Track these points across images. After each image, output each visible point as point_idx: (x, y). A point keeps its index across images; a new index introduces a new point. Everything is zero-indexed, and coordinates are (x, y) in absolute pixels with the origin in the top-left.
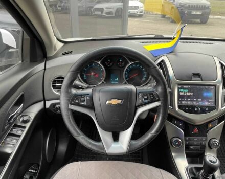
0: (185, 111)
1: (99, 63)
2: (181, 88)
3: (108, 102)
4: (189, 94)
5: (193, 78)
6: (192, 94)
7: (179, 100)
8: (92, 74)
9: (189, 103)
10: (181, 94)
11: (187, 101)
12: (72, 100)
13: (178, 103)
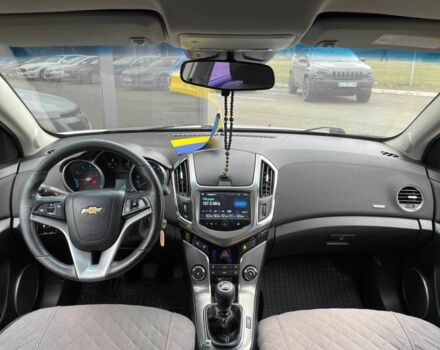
0: (209, 227)
1: (92, 163)
2: (205, 196)
3: (84, 211)
4: (215, 204)
5: (221, 183)
6: (219, 204)
7: (201, 213)
8: (88, 179)
9: (215, 216)
10: (205, 204)
11: (212, 213)
12: (36, 209)
13: (201, 217)
